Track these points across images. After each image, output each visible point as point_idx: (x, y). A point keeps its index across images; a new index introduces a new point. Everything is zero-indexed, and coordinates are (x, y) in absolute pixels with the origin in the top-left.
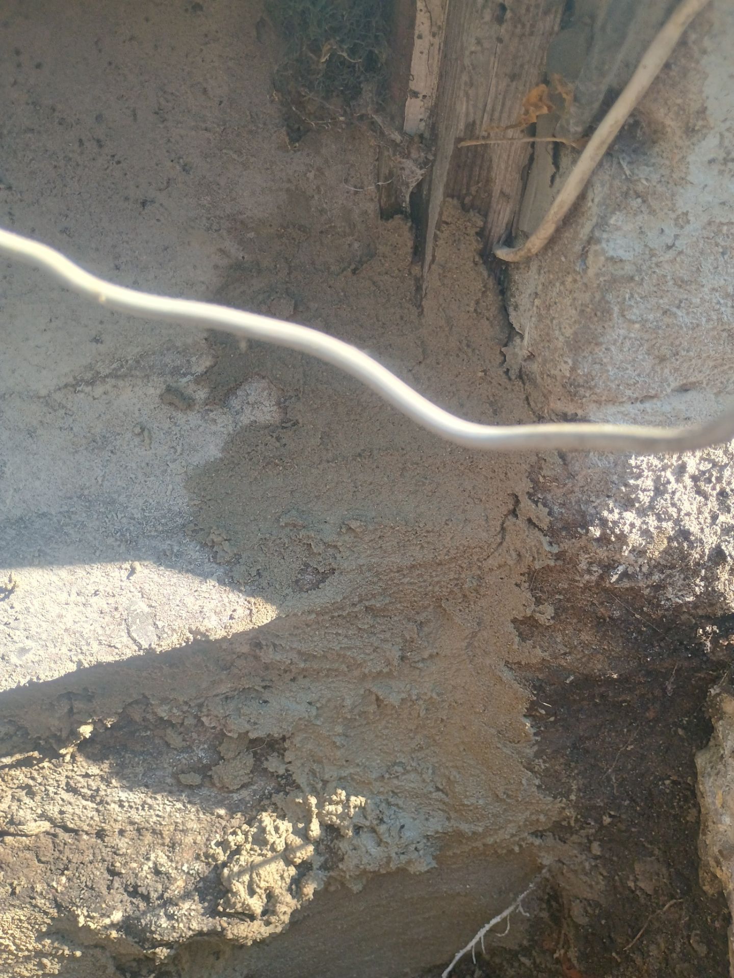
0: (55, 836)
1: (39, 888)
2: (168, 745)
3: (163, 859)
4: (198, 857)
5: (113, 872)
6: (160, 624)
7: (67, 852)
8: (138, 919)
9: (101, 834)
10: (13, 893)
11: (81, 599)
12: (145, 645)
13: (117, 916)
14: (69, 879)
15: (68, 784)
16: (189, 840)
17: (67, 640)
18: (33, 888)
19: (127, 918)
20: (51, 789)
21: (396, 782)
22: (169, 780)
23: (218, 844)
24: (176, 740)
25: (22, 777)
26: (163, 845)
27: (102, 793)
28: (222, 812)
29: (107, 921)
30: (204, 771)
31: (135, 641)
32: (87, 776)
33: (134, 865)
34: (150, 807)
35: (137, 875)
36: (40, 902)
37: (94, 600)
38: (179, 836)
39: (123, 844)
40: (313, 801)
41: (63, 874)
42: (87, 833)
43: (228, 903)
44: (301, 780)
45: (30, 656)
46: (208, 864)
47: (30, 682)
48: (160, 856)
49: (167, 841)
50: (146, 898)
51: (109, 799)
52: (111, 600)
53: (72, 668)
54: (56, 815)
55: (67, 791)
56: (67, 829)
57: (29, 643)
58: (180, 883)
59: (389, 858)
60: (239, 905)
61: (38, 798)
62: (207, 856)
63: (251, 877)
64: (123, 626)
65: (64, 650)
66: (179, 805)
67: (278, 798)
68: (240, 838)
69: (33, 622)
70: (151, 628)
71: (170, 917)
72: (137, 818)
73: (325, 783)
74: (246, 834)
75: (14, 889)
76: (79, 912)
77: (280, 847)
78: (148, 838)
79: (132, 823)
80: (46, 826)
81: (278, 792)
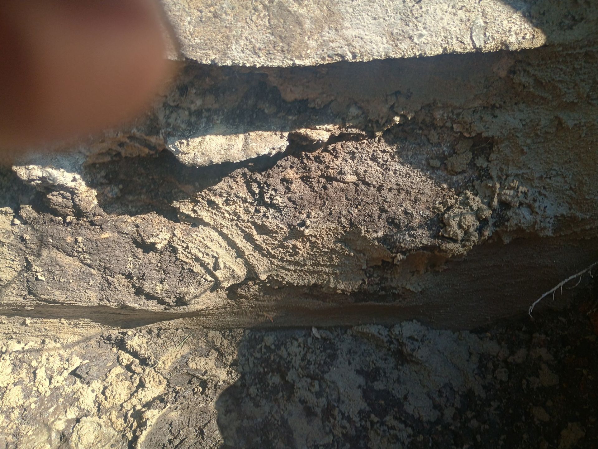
0: (357, 185)
1: (343, 213)
2: (429, 140)
3: (409, 207)
4: (428, 208)
5: (383, 210)
6: (488, 34)
7: (361, 196)
8: (392, 236)
9: (380, 189)
10: (330, 214)
11: (454, 11)
12: (478, 46)
13: (381, 234)
14: (359, 211)
15: (373, 155)
16: (424, 199)
17: (442, 34)
18: (340, 213)
19: (385, 236)
20: (364, 157)
21: (548, 180)
22: (424, 162)
23: (440, 203)
24: (434, 138)
25: (352, 147)
26: (410, 200)
27: (388, 163)
28: (445, 186)
29: (375, 235)
30: (443, 159)
31: (473, 41)
32: (384, 151)
33: (394, 208)
34: (410, 176)
35: (395, 213)
36: (343, 220)
37: (459, 12)
38: (419, 196)
39: (390, 196)
40: (498, 185)
41: (357, 207)
42: (374, 187)
43: (446, 231)
44: (494, 174)
45: (423, 40)
46: (434, 212)
47: (420, 55)
48: (408, 205)
49: (413, 198)
50: (398, 226)
51: (391, 167)
52: (468, 14)
53: (440, 51)
54: (362, 173)
55: (371, 159)
56: (365, 183)
57: (424, 32)
58: (417, 220)
59: (536, 223)
60: (452, 233)
61: (356, 161)
62: (434, 208)
63: (460, 219)
64: (469, 32)
65: (440, 40)
66: (424, 178)
67: (477, 183)
68: (453, 201)
69: (429, 19)
70: (482, 36)
71: (411, 236)
72: (401, 182)
73: (507, 176)
74: (457, 200)
75: (331, 212)
76: (362, 228)
77: (475, 208)
78: (403, 195)
79: (398, 185)
80: (355, 178)
81: (478, 179)
